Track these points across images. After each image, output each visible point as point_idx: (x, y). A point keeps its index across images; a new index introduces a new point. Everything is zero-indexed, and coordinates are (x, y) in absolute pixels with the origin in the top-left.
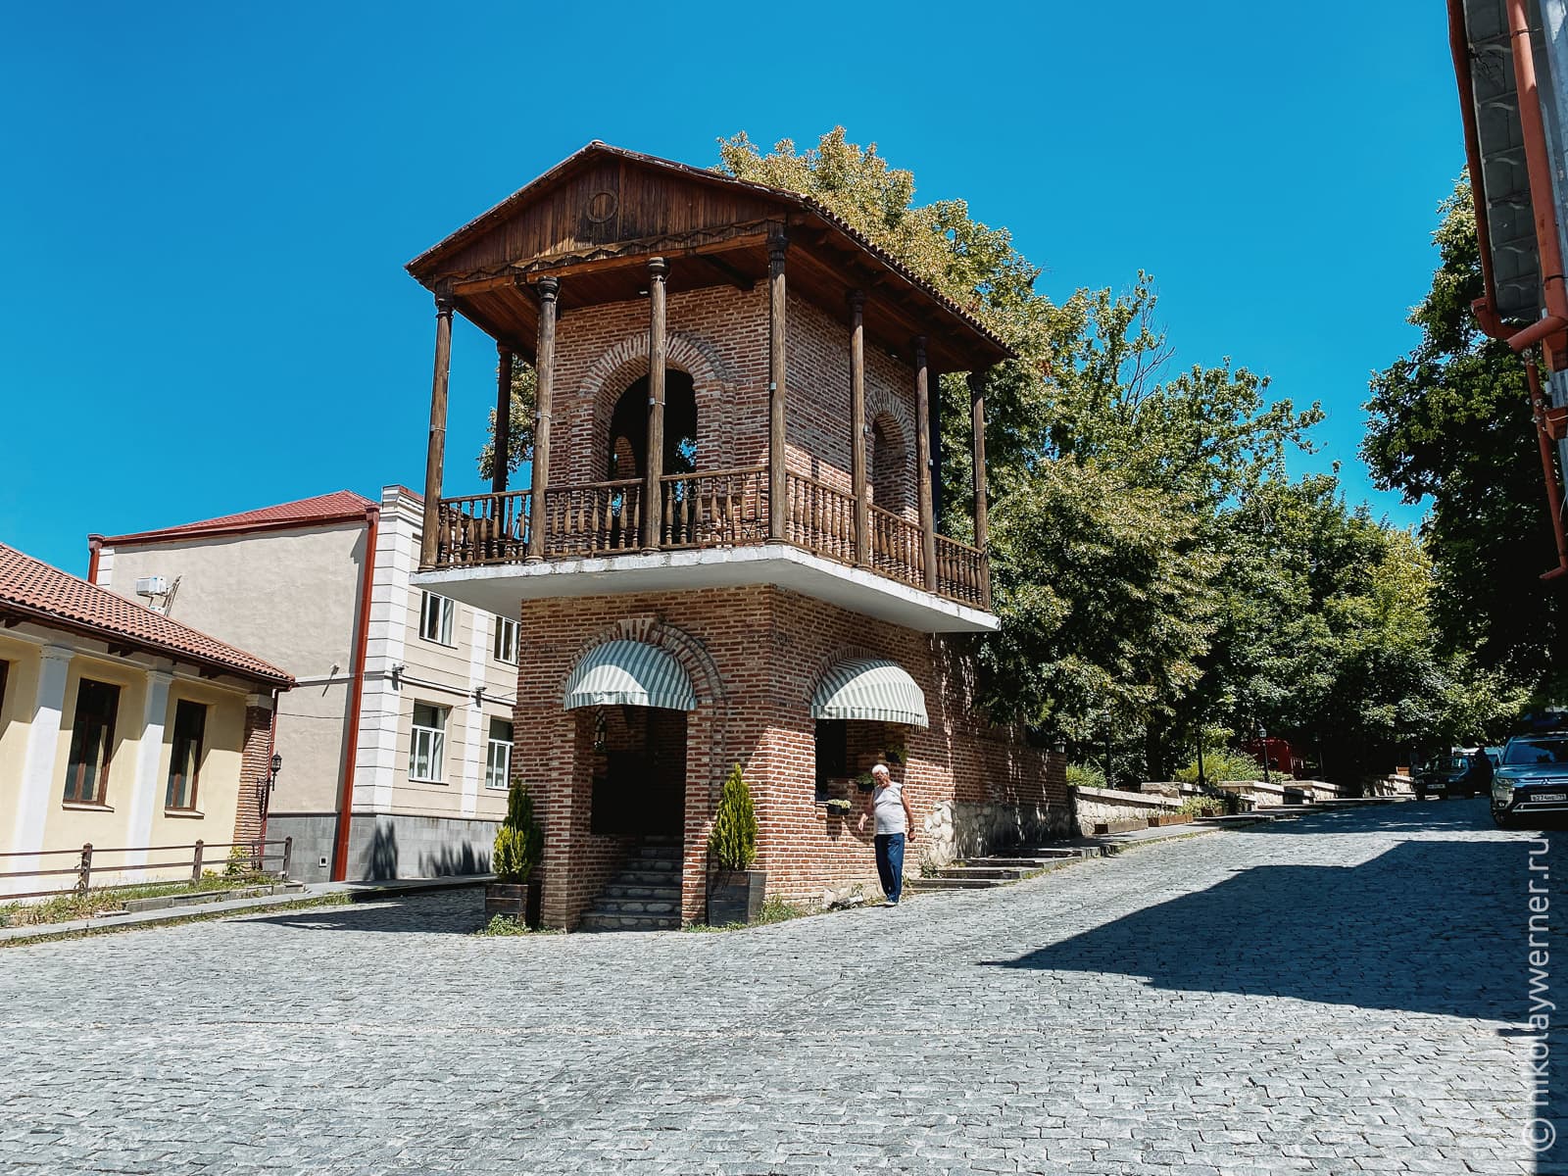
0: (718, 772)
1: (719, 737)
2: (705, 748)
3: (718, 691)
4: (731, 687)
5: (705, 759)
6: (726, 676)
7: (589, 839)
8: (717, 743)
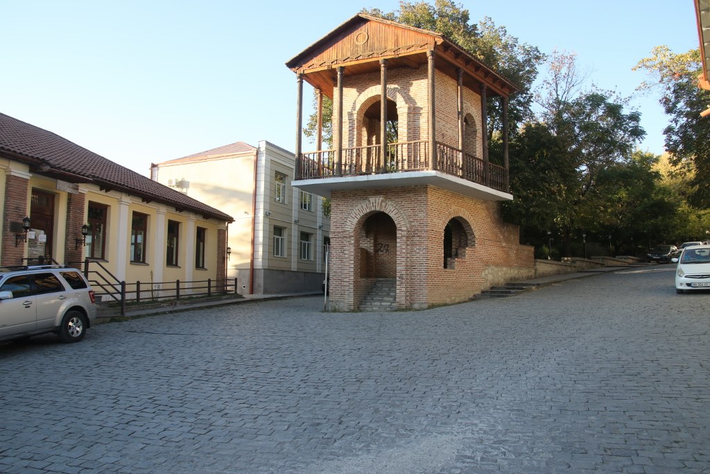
0: (409, 255)
1: (409, 242)
2: (404, 247)
3: (408, 225)
4: (413, 224)
5: (404, 251)
6: (411, 220)
7: (360, 279)
8: (408, 245)
